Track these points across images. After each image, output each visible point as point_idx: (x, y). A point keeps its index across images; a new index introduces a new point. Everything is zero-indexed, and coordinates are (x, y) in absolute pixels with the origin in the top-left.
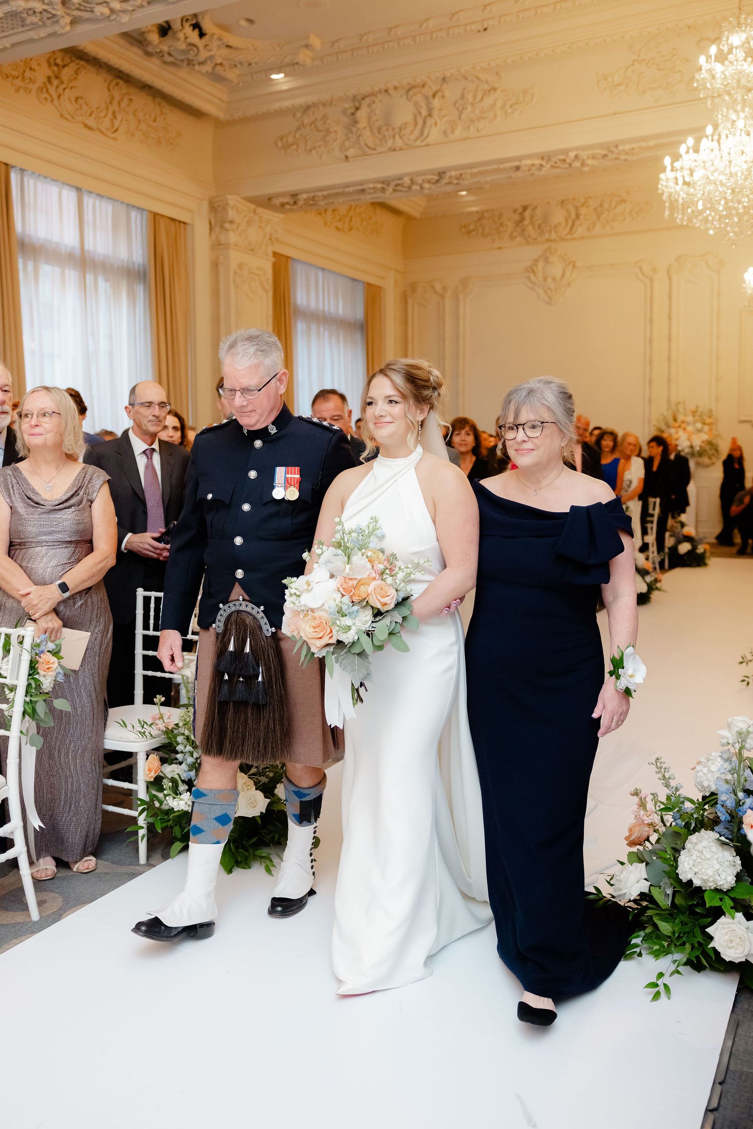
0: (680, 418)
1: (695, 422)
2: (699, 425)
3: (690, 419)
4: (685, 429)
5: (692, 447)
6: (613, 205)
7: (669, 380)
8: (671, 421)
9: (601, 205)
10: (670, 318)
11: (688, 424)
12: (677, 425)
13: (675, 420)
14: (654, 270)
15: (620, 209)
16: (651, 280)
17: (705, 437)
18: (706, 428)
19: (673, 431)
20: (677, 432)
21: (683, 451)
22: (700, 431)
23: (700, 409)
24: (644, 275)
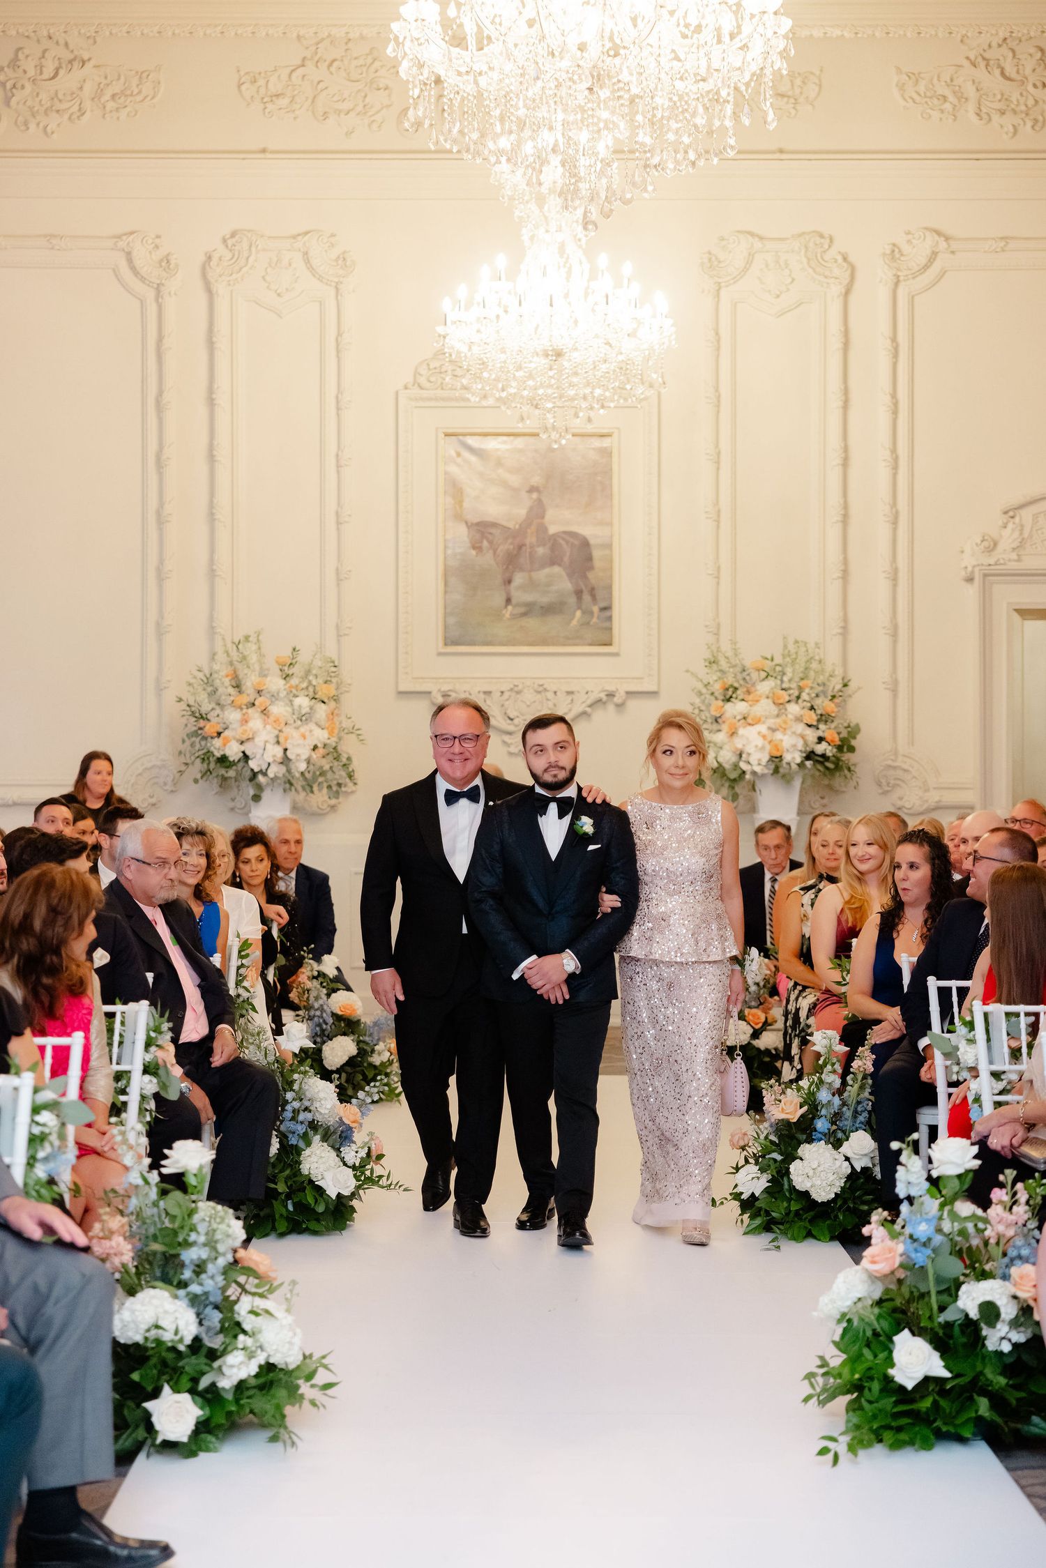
0: (250, 681)
1: (292, 694)
2: (303, 702)
3: (275, 683)
4: (264, 712)
5: (286, 761)
6: (49, 71)
7: (212, 573)
8: (226, 688)
9: (14, 63)
10: (211, 402)
11: (274, 697)
12: (244, 699)
13: (238, 686)
14: (166, 262)
15: (67, 81)
16: (158, 289)
17: (320, 736)
18: (322, 711)
19: (233, 716)
20: (245, 721)
21: (265, 774)
22: (304, 718)
23: (304, 658)
24: (133, 269)
